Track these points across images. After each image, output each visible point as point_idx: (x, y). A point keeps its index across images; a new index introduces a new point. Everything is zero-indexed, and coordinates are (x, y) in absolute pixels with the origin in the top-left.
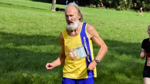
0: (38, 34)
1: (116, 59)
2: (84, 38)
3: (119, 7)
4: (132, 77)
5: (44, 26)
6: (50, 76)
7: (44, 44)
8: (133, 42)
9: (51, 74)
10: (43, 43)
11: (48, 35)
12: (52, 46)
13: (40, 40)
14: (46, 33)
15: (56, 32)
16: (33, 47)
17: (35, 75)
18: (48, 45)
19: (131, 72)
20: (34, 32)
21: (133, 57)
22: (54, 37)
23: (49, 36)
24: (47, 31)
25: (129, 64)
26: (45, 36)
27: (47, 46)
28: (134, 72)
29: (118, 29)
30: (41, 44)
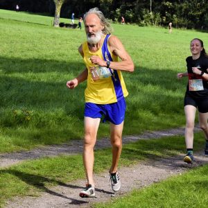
0: (37, 58)
1: (139, 91)
2: (106, 53)
3: (143, 22)
4: (161, 114)
5: (44, 47)
6: (52, 114)
7: (44, 71)
8: (161, 68)
9: (53, 111)
10: (42, 69)
11: (48, 59)
12: (55, 74)
13: (39, 66)
14: (46, 56)
15: (59, 55)
16: (30, 74)
17: (32, 112)
18: (49, 71)
19: (158, 108)
20: (32, 55)
21: (162, 88)
22: (58, 61)
23: (51, 61)
24: (48, 53)
25: (156, 97)
26: (46, 61)
27: (47, 74)
28: (162, 108)
29: (142, 51)
30: (40, 71)
